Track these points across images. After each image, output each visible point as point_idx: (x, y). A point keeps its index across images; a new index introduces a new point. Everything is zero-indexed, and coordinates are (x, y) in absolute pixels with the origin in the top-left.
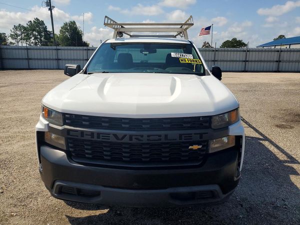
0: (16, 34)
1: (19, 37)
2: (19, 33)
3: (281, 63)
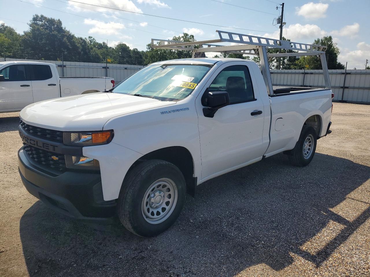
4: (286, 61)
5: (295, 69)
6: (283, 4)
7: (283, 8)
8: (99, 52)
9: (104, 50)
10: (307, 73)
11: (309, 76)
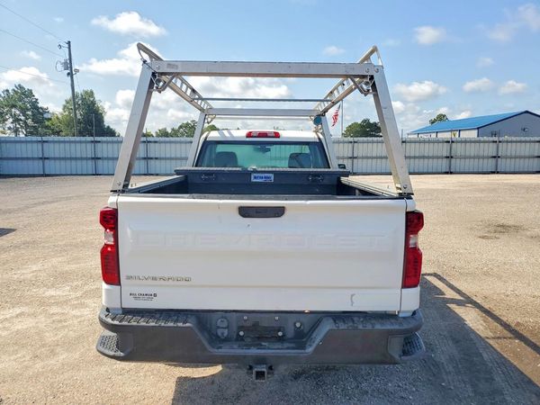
3: (453, 160)
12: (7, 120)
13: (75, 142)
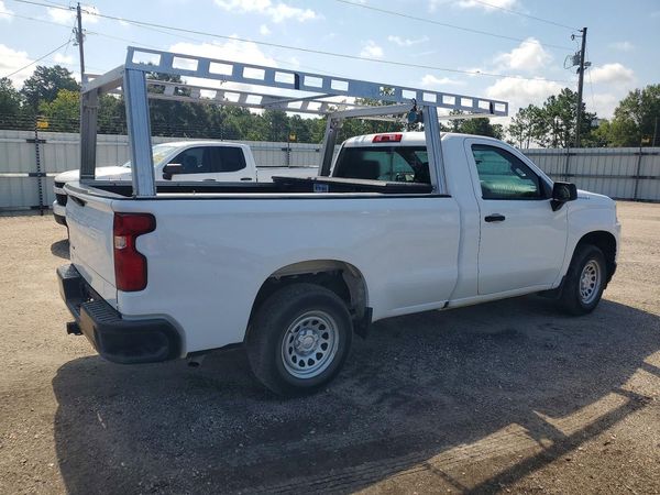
0: (520, 126)
1: (525, 131)
2: (526, 122)
4: (571, 131)
5: (590, 146)
6: (585, 29)
7: (584, 36)
8: (236, 121)
9: (244, 118)
10: (646, 154)
11: (649, 158)
12: (548, 130)
13: (621, 154)
